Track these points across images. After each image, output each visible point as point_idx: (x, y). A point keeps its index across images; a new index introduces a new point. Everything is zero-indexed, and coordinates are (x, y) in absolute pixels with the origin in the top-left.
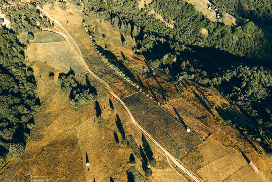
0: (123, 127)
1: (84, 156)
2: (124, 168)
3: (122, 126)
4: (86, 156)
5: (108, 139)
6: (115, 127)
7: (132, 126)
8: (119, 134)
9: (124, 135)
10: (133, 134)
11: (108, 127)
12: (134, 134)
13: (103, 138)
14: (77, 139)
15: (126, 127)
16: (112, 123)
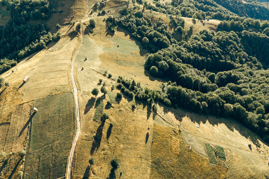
0: (95, 134)
1: (149, 144)
2: (119, 108)
3: (95, 138)
4: (148, 142)
5: (117, 140)
6: (103, 144)
7: (85, 129)
8: (104, 133)
9: (100, 126)
10: (92, 120)
11: (109, 152)
12: (90, 120)
13: (122, 146)
14: (152, 167)
15: (92, 132)
16: (102, 153)
